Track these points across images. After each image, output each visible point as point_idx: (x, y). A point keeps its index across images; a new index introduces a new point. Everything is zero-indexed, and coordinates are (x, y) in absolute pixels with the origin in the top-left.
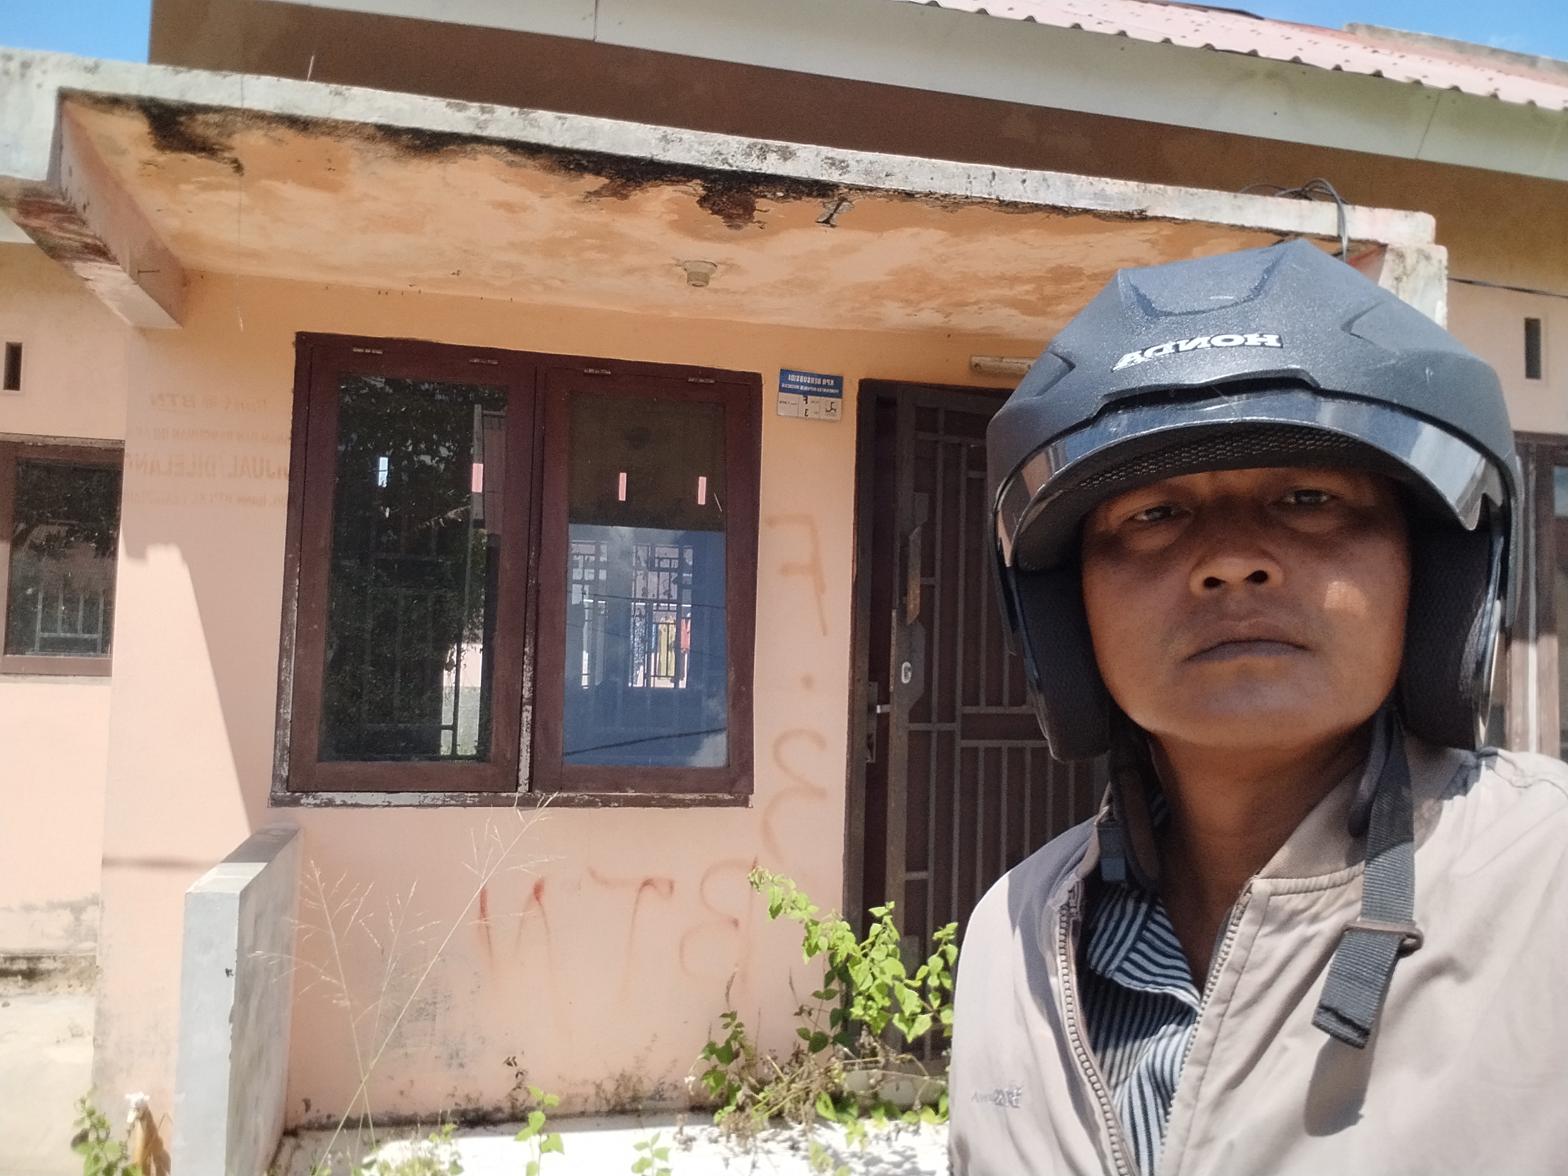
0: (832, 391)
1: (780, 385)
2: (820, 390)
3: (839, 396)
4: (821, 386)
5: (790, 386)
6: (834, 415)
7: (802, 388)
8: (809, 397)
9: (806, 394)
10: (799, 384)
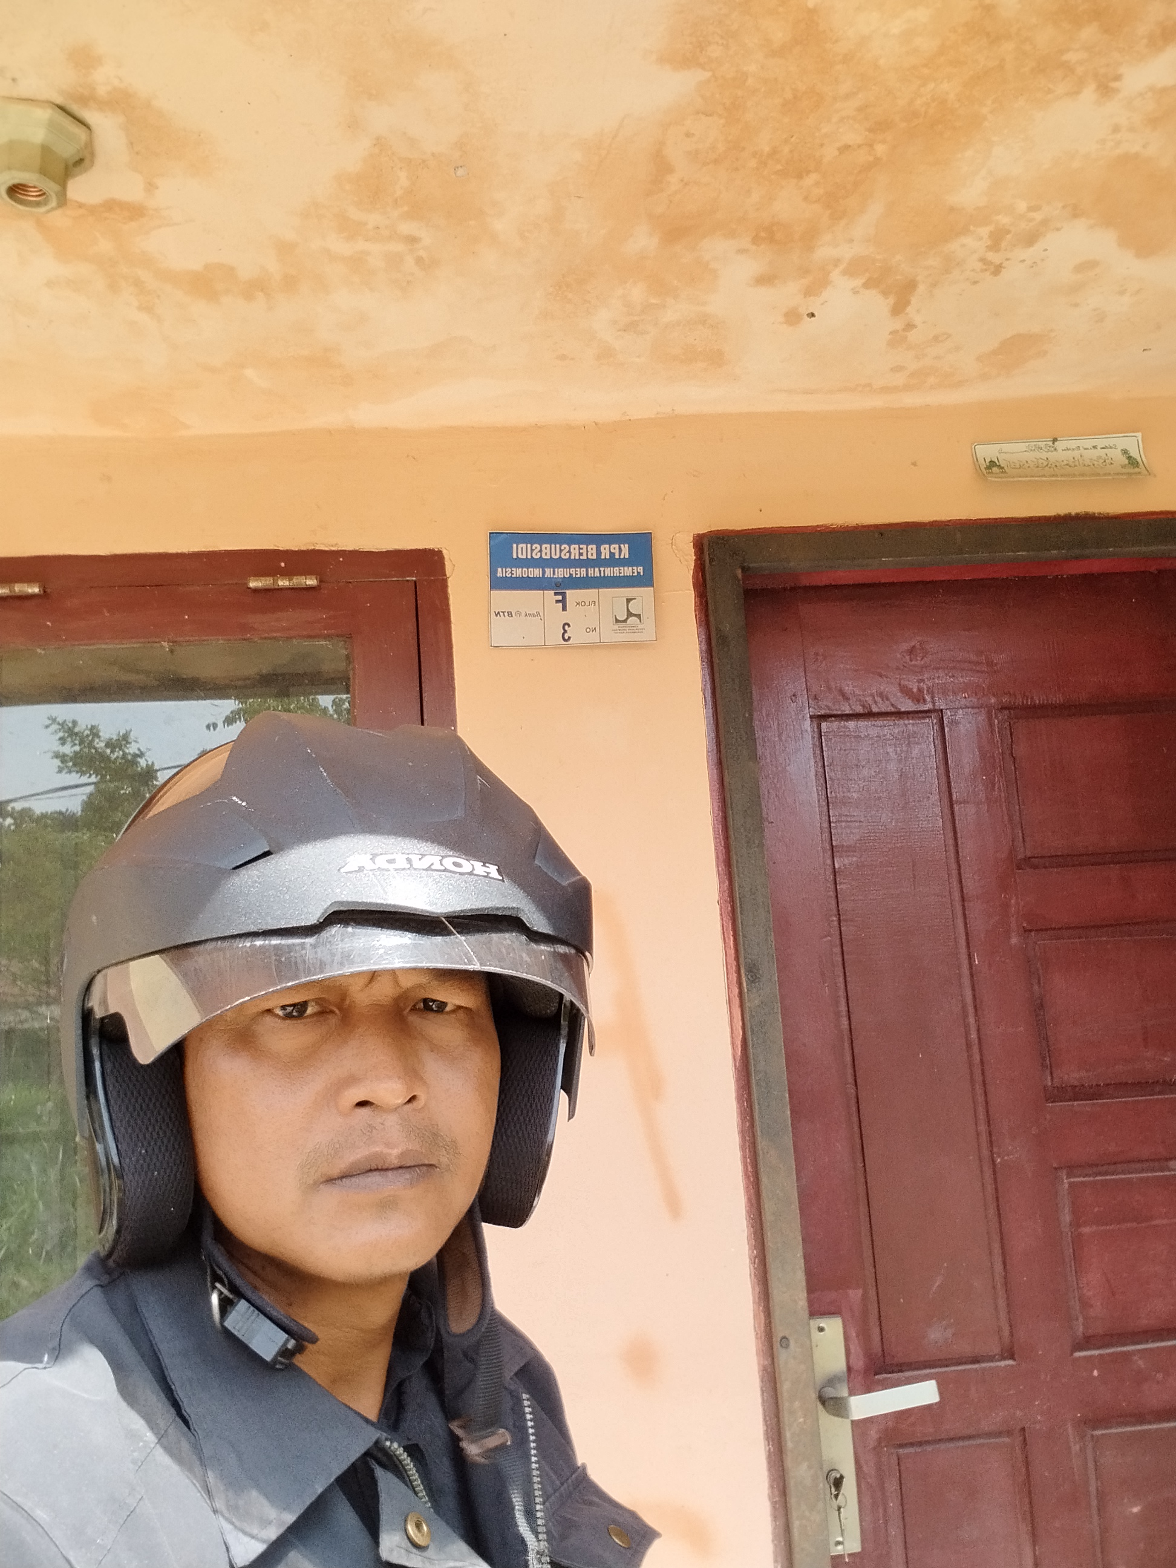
0: (628, 571)
1: (493, 572)
2: (594, 572)
3: (646, 580)
4: (599, 562)
5: (518, 572)
6: (634, 630)
7: (549, 572)
8: (569, 593)
9: (560, 587)
10: (541, 563)
